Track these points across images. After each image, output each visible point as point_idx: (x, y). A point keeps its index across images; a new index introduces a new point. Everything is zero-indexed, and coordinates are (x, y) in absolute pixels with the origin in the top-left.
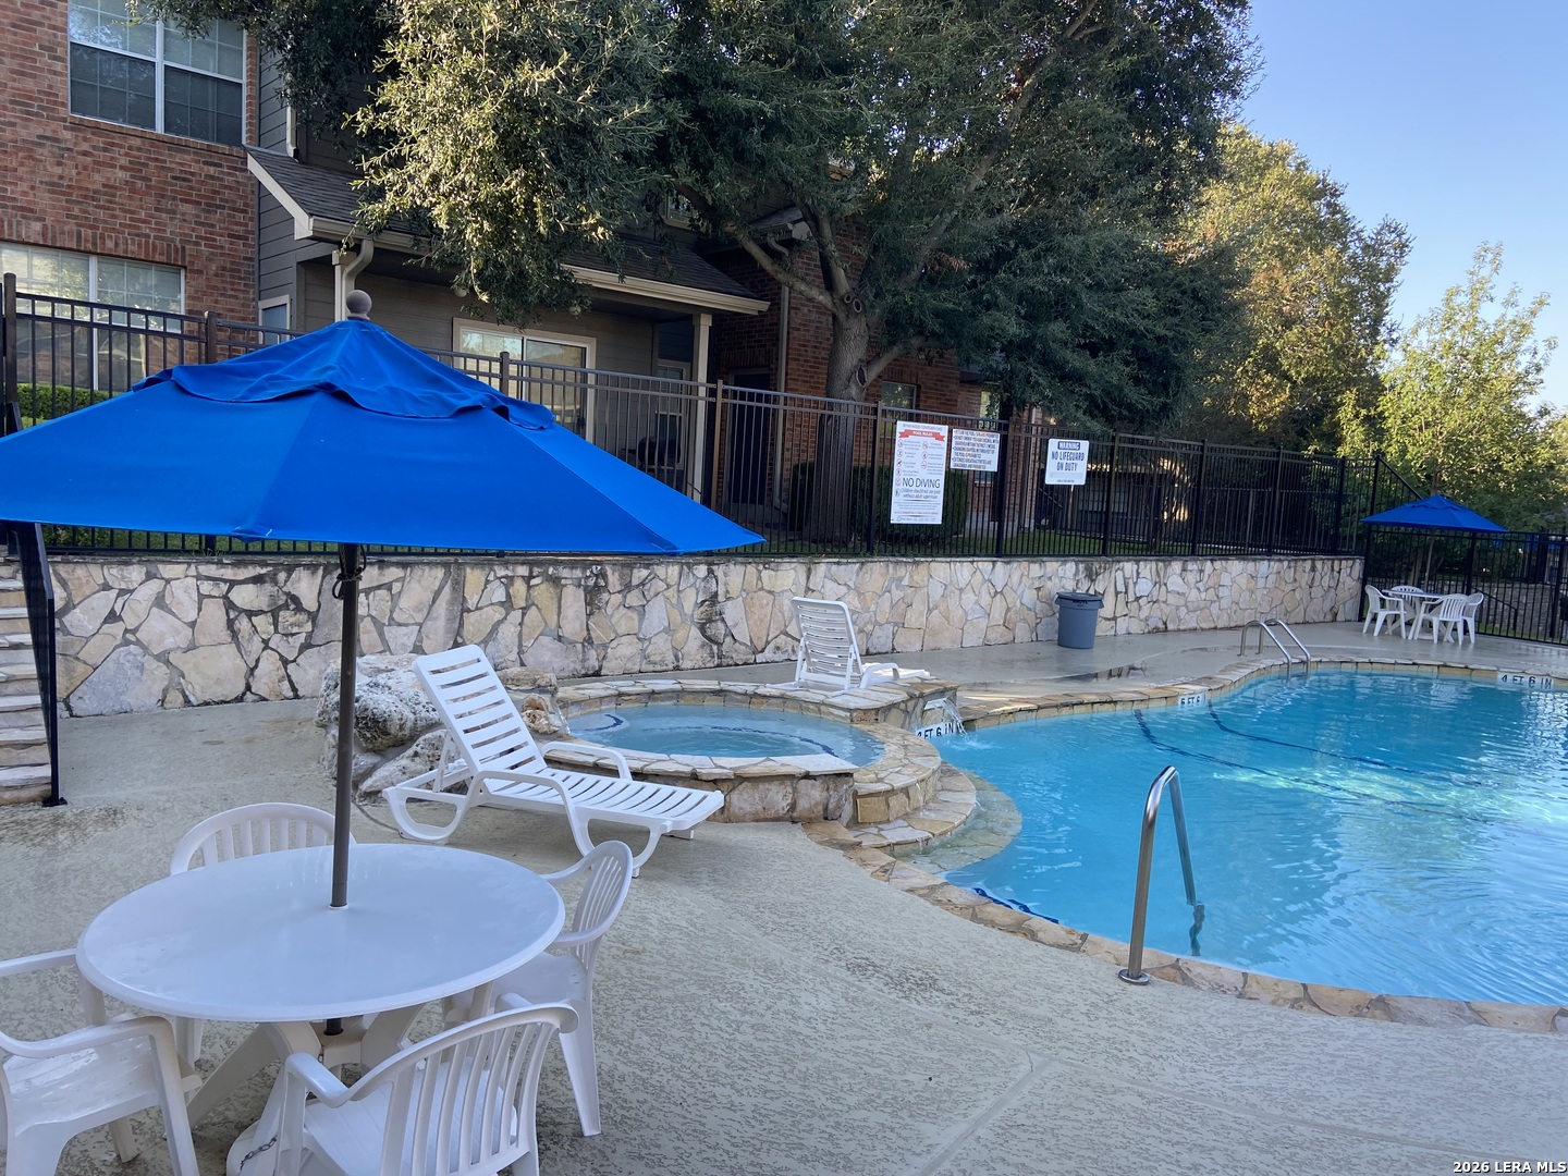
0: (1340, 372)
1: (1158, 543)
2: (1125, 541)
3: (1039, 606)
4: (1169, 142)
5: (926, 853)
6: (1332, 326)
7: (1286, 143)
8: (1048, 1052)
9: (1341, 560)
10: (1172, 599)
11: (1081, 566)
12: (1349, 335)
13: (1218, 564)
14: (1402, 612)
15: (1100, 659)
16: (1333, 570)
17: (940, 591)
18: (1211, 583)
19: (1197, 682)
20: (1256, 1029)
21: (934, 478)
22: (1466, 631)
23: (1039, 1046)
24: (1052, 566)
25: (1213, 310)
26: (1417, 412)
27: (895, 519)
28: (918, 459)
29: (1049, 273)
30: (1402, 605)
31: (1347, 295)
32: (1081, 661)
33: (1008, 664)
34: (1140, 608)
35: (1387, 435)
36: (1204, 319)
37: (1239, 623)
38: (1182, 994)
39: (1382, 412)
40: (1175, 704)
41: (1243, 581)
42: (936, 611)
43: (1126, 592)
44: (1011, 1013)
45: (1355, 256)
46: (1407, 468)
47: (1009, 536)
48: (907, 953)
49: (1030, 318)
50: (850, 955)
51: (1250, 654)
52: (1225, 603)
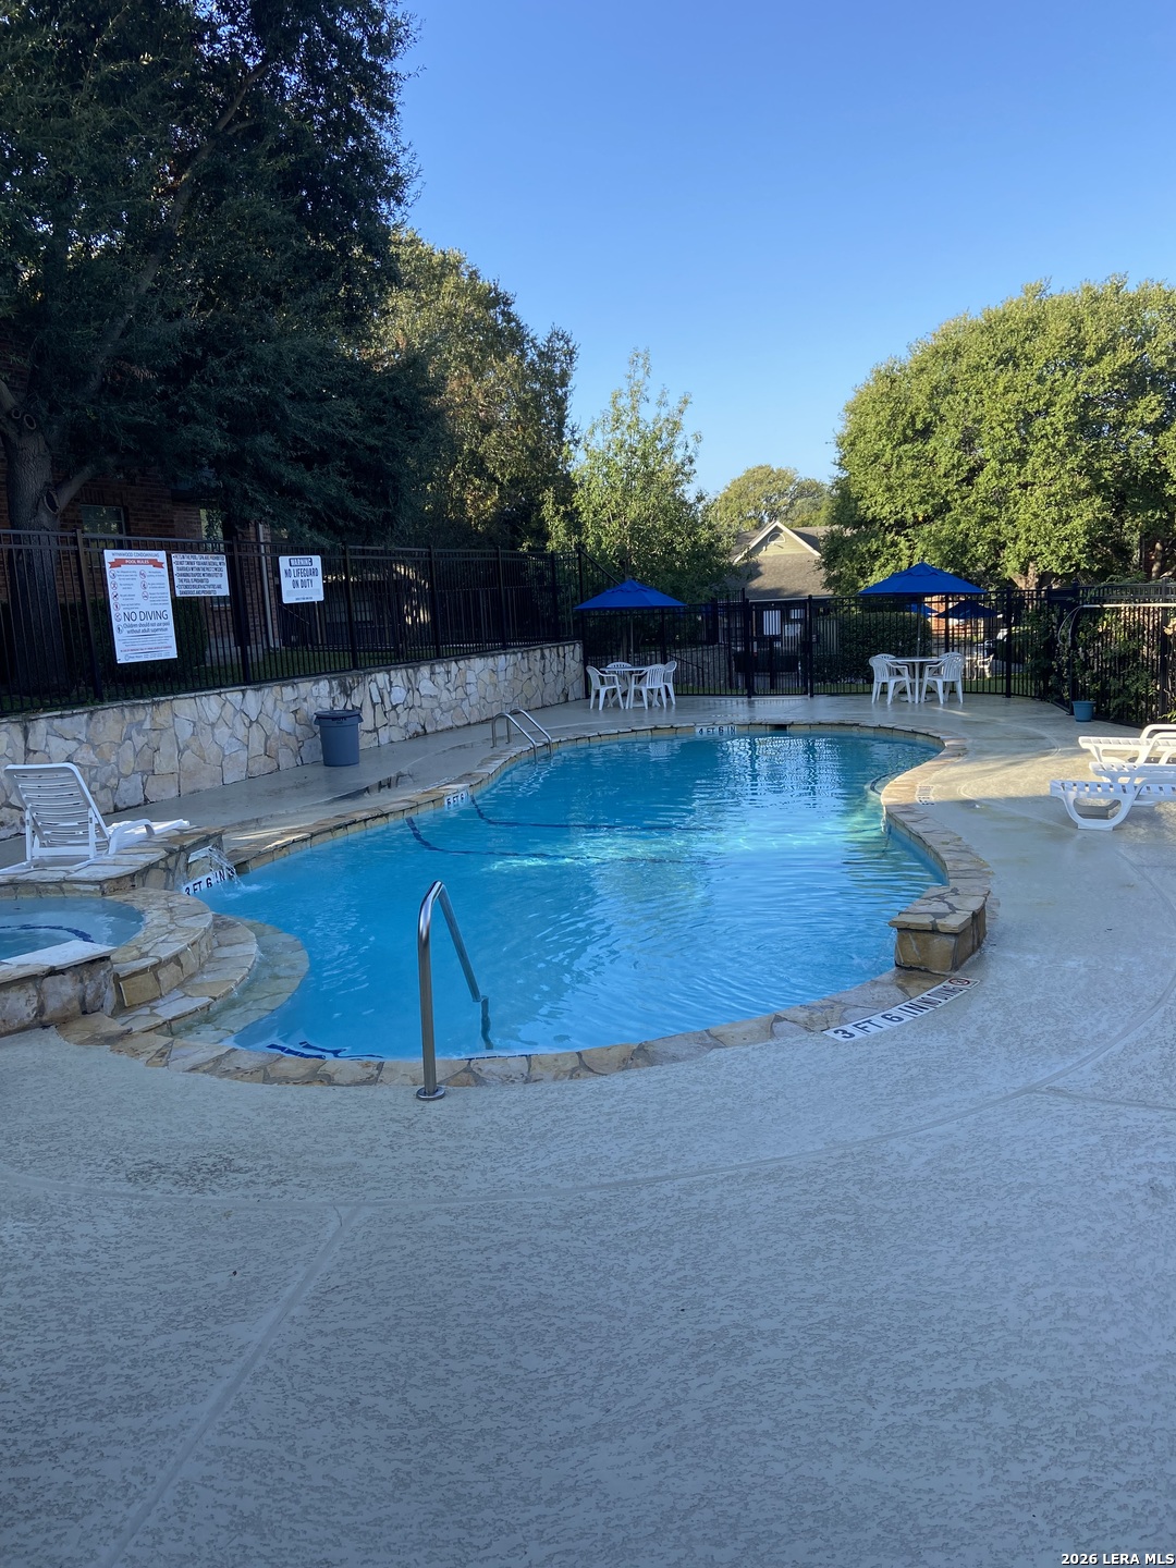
0: (538, 472)
1: (407, 650)
2: (373, 651)
3: (299, 730)
4: (343, 247)
5: (208, 1020)
6: (524, 429)
7: (456, 252)
8: (356, 1199)
9: (563, 646)
10: (426, 703)
11: (334, 683)
12: (540, 438)
13: (461, 664)
14: (618, 686)
15: (367, 773)
16: (559, 656)
17: (190, 729)
18: (458, 683)
19: (459, 781)
20: (543, 1109)
21: (159, 609)
22: (668, 695)
23: (345, 1196)
24: (305, 687)
25: (416, 419)
26: (604, 506)
27: (121, 658)
28: (137, 590)
29: (245, 383)
30: (617, 679)
31: (532, 399)
32: (351, 778)
33: (276, 794)
34: (398, 716)
35: (584, 529)
36: (409, 427)
37: (490, 716)
38: (476, 1095)
39: (577, 508)
40: (442, 805)
41: (486, 676)
42: (188, 752)
43: (383, 702)
44: (314, 1170)
45: (532, 363)
46: (604, 556)
47: (255, 660)
48: (195, 1141)
49: (234, 431)
50: (129, 1164)
51: (501, 744)
52: (473, 700)
